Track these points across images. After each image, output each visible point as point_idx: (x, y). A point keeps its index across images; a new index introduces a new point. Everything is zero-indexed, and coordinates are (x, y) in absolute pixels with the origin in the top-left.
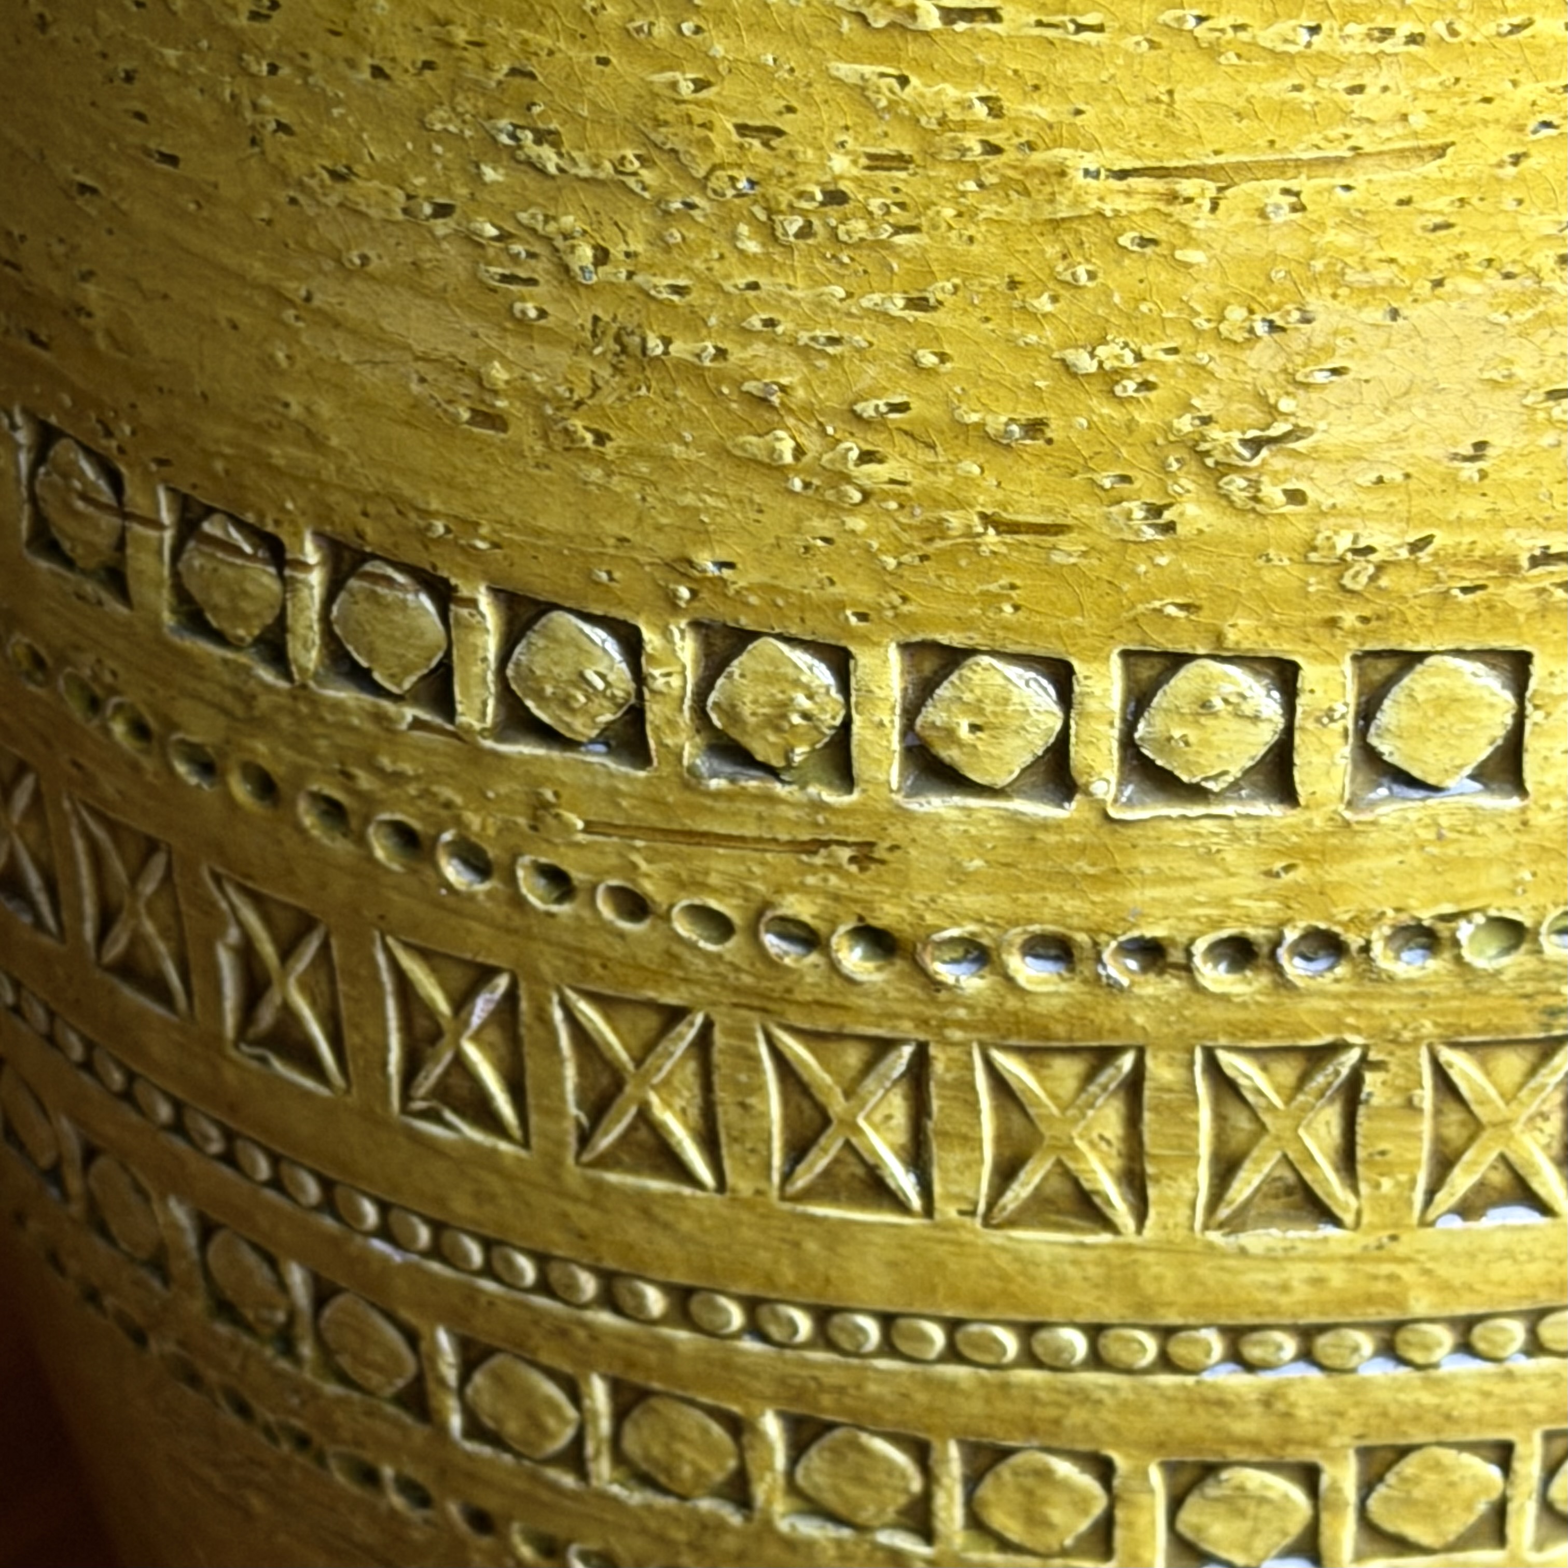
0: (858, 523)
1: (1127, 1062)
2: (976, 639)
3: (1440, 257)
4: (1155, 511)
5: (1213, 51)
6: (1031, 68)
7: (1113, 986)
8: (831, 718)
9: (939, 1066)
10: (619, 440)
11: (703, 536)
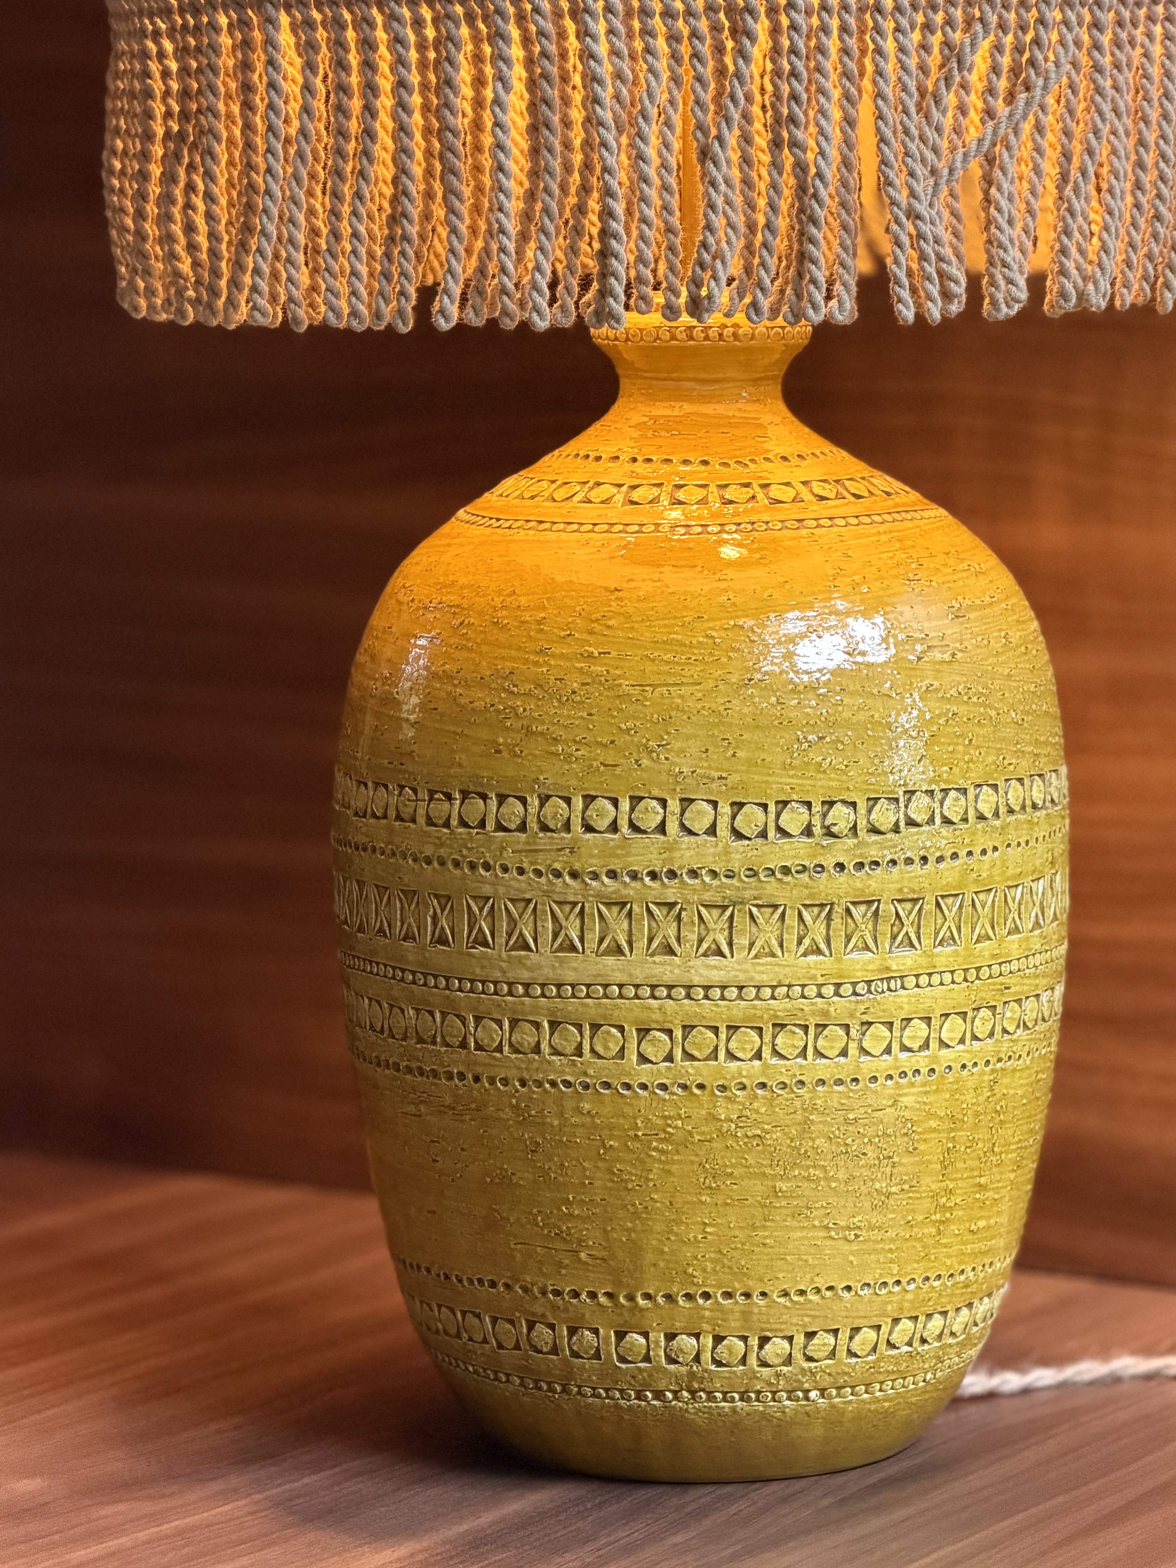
0: (574, 766)
1: (629, 906)
2: (599, 794)
3: (699, 706)
4: (637, 761)
5: (653, 660)
6: (616, 664)
7: (625, 883)
8: (566, 816)
9: (586, 909)
10: (525, 752)
11: (542, 772)
